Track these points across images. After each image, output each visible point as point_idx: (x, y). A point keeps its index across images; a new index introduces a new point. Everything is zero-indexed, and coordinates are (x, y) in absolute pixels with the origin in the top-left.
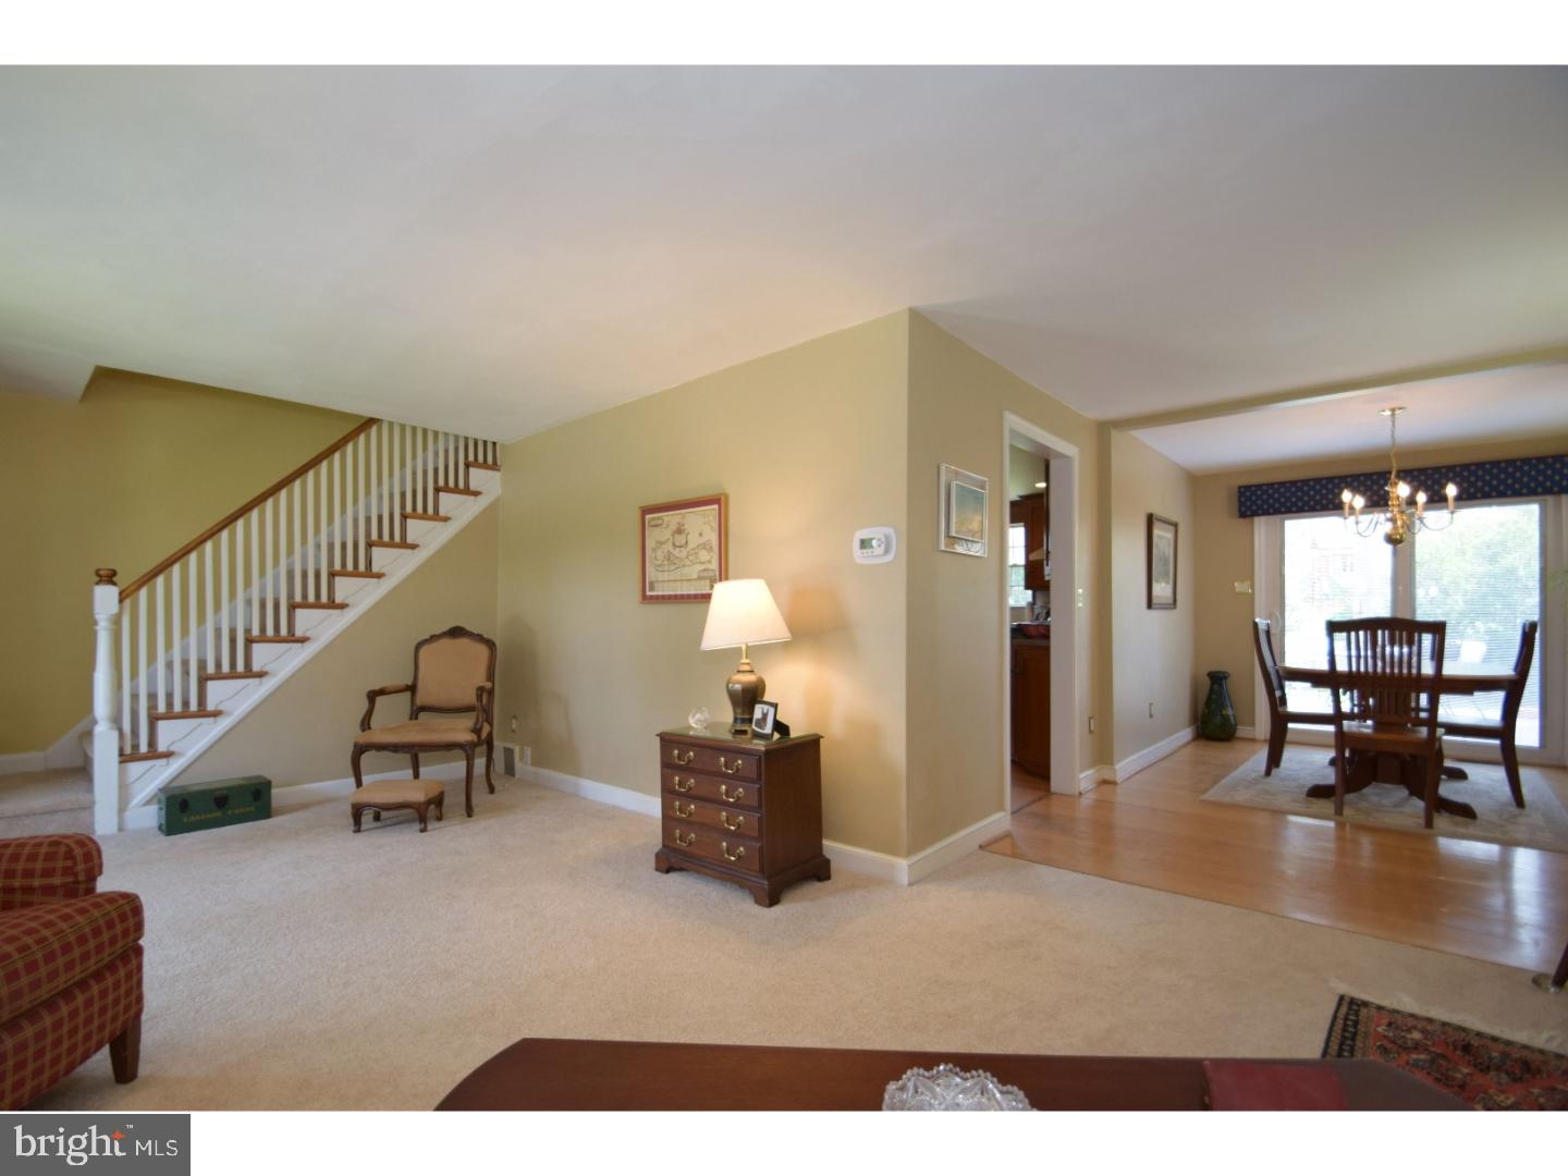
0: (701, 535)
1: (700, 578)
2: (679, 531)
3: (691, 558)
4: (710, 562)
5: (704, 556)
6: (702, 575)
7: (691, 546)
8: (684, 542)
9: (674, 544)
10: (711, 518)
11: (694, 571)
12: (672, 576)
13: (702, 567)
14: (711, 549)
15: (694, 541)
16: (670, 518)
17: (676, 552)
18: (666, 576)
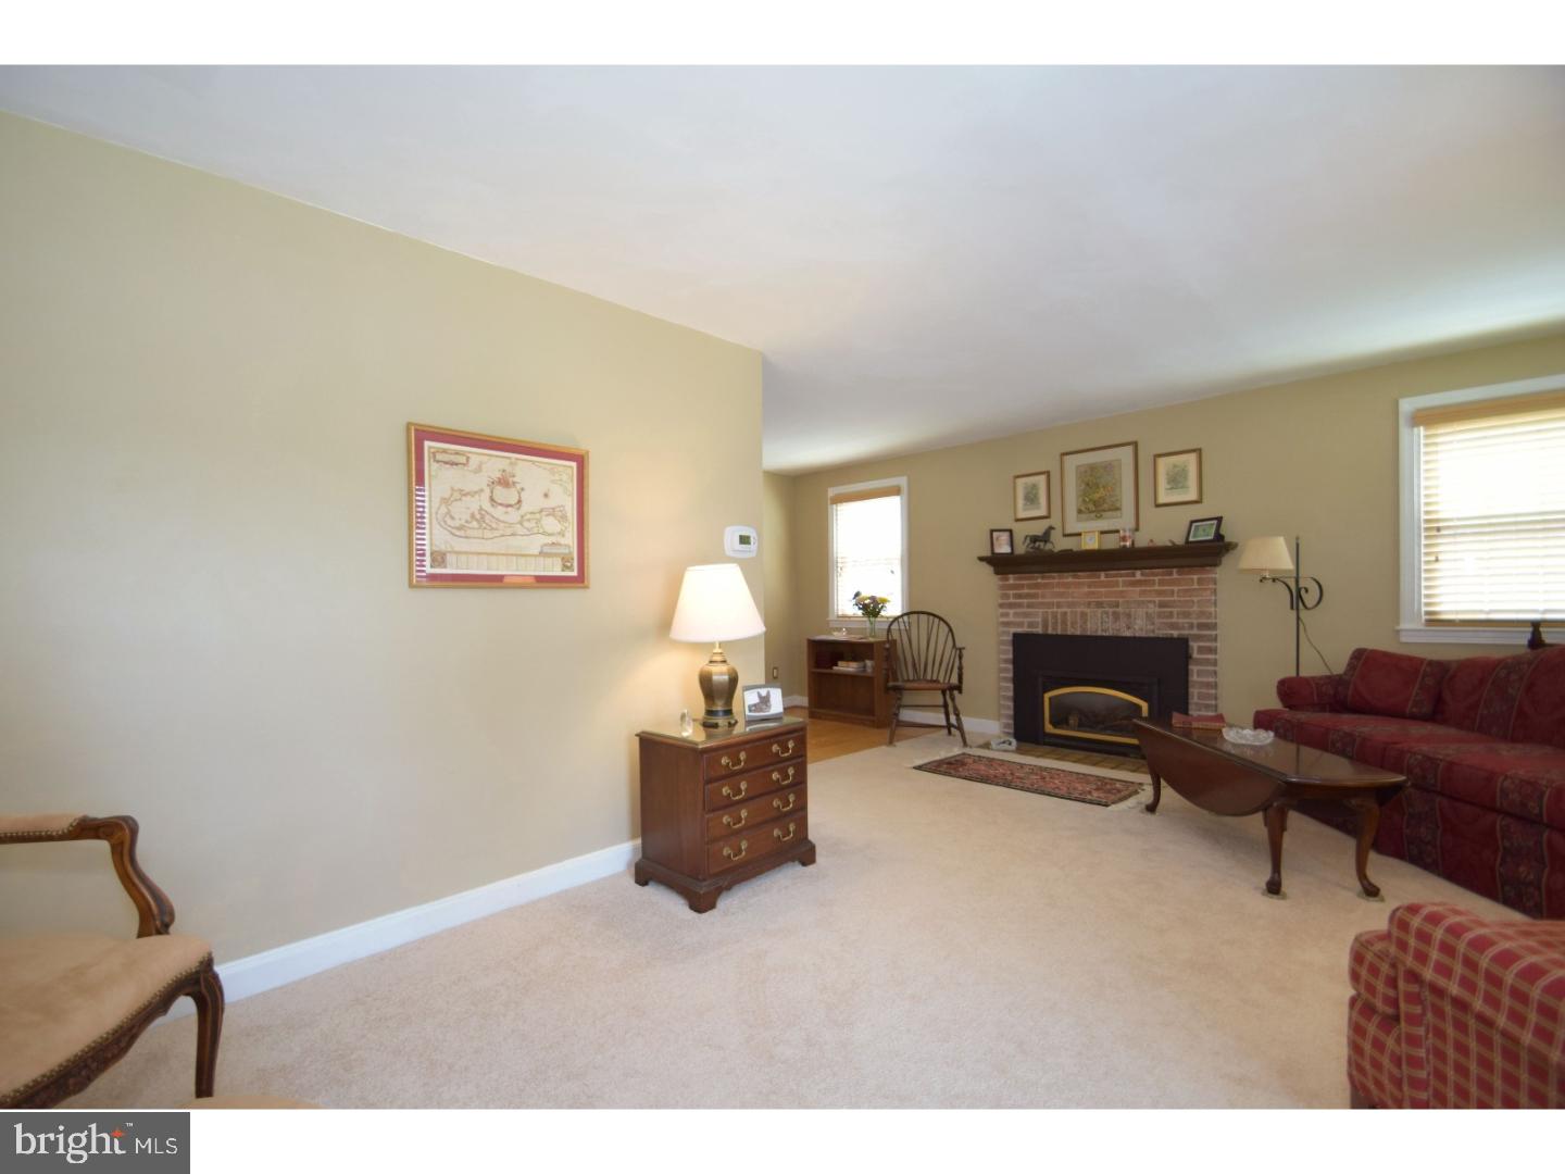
0: (546, 495)
1: (542, 554)
2: (504, 482)
3: (526, 524)
4: (562, 534)
5: (551, 524)
6: (546, 550)
7: (525, 508)
8: (513, 501)
9: (492, 499)
10: (565, 477)
11: (535, 544)
12: (488, 547)
13: (550, 540)
14: (564, 518)
15: (532, 501)
16: (485, 458)
17: (499, 512)
18: (475, 546)
